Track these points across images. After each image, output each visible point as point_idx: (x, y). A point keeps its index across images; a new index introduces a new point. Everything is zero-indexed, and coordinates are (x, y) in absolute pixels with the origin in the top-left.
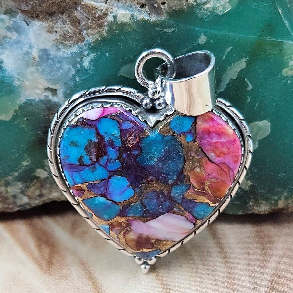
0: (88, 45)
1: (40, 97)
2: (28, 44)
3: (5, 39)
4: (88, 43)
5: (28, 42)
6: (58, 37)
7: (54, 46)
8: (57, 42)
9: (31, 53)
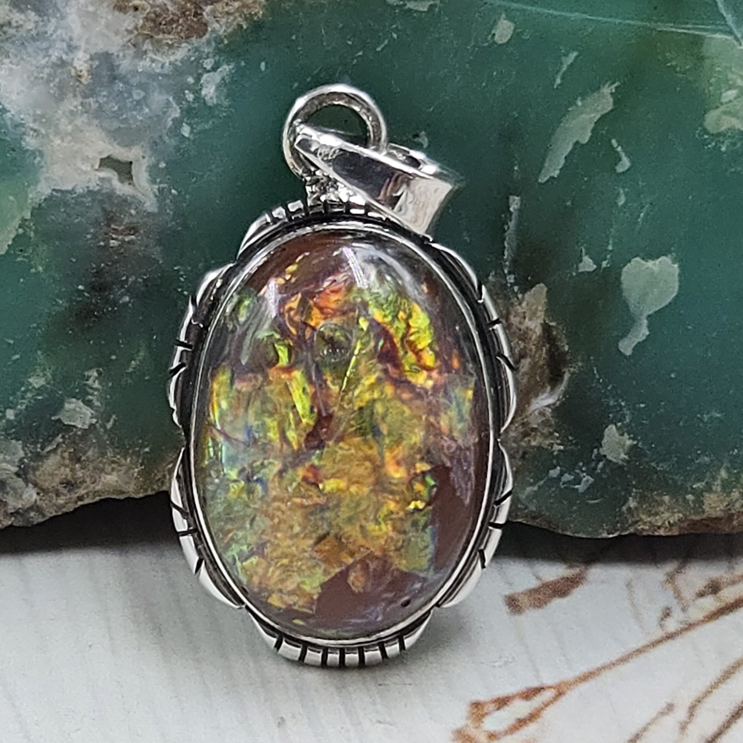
0: (216, 42)
1: (89, 182)
2: (63, 40)
3: (5, 28)
4: (216, 37)
5: (64, 35)
6: (141, 22)
7: (129, 44)
8: (136, 36)
9: (72, 64)
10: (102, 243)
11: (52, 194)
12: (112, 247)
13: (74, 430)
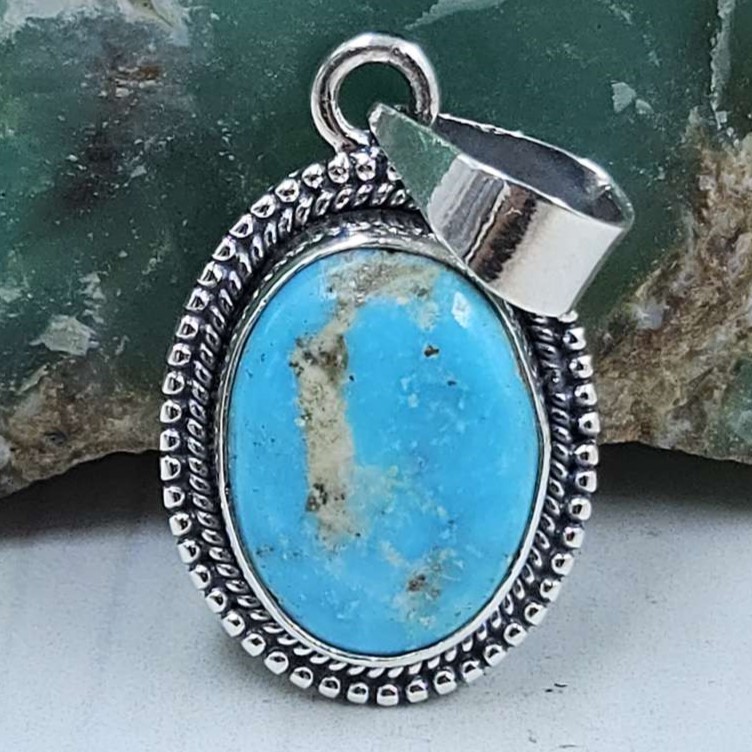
10: (104, 93)
11: (27, 25)
12: (119, 98)
13: (65, 357)
